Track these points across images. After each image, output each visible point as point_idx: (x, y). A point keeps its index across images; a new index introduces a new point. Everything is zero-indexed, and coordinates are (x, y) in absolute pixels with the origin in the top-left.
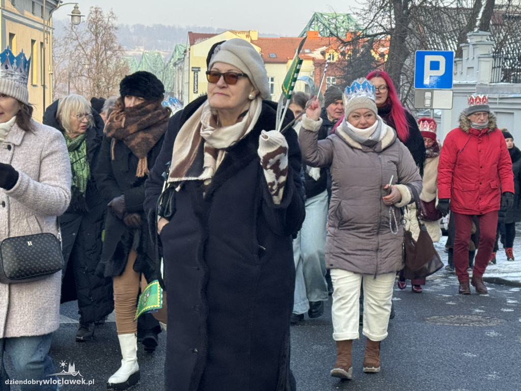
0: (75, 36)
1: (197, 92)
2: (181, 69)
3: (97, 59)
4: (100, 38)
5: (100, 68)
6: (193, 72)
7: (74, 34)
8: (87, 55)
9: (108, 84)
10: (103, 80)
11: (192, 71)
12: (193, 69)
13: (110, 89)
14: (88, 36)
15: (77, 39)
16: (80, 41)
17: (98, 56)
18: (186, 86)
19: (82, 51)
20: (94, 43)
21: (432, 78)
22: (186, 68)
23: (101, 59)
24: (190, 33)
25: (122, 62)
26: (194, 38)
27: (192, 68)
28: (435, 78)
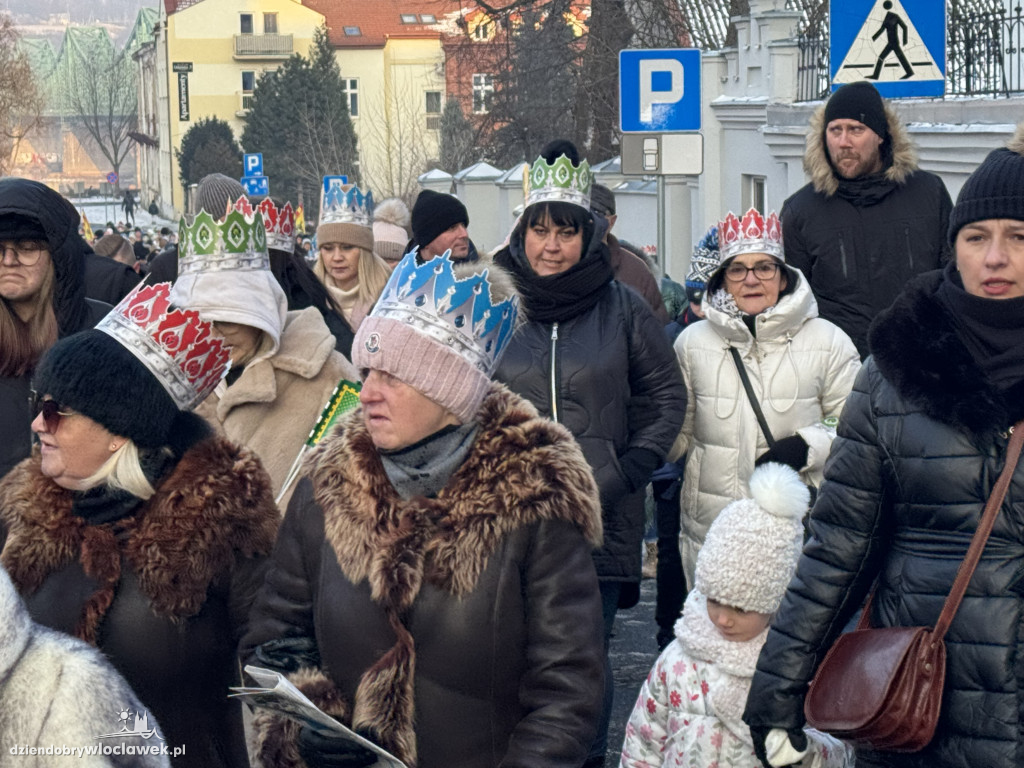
1: (188, 118)
2: (149, 66)
6: (176, 74)
11: (175, 70)
12: (177, 67)
18: (162, 105)
21: (657, 109)
22: (161, 65)
27: (175, 64)
28: (664, 109)
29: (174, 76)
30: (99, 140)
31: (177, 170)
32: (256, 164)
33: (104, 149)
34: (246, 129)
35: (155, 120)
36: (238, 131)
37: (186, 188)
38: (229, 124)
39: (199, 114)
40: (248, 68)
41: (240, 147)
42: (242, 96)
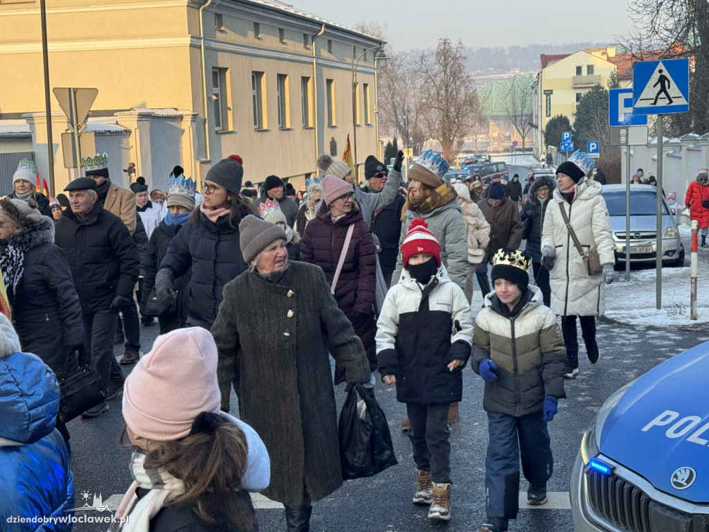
0: (425, 69)
1: (550, 115)
2: (536, 92)
3: (447, 91)
4: (448, 70)
5: (450, 98)
6: (545, 96)
7: (423, 66)
8: (436, 86)
9: (458, 114)
10: (452, 109)
11: (545, 94)
12: (546, 92)
13: (460, 119)
14: (437, 68)
15: (427, 72)
16: (429, 73)
17: (447, 86)
18: (539, 110)
19: (432, 84)
20: (442, 74)
21: (627, 115)
22: (539, 92)
23: (450, 90)
24: (542, 56)
25: (471, 91)
26: (546, 60)
28: (630, 115)
29: (544, 97)
30: (516, 126)
31: (544, 139)
32: (568, 137)
33: (518, 130)
34: (576, 119)
35: (537, 117)
36: (572, 120)
37: (547, 147)
38: (568, 117)
39: (555, 113)
40: (579, 91)
41: (573, 128)
42: (576, 104)
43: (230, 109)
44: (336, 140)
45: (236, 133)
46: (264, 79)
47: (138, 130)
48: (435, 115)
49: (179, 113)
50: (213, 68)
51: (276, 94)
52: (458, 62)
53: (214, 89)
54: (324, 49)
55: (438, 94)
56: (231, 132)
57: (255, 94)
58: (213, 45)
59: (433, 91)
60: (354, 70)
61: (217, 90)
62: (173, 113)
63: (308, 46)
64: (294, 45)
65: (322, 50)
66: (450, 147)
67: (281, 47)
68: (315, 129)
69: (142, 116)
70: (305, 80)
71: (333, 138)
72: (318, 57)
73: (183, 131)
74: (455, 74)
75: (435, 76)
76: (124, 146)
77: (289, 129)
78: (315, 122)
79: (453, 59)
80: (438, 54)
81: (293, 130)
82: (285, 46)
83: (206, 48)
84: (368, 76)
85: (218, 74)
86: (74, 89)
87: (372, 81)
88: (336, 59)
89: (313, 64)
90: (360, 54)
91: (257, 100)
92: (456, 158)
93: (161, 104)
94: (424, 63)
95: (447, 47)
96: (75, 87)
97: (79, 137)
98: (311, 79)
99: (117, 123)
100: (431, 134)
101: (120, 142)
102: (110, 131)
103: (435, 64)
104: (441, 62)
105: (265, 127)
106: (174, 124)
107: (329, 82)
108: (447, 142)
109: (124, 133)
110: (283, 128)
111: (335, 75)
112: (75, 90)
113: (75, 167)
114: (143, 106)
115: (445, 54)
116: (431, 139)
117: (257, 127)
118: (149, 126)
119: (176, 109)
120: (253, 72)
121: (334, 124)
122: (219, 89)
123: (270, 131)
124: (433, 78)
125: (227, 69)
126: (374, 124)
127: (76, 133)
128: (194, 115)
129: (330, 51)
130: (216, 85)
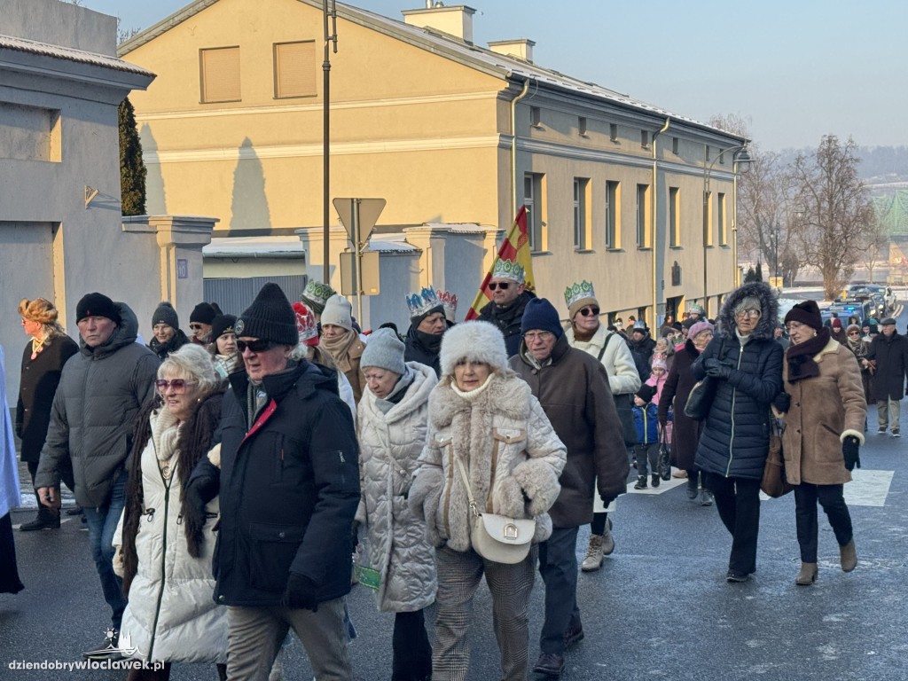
0: (801, 175)
3: (831, 203)
4: (834, 176)
5: (835, 212)
7: (800, 171)
8: (816, 196)
9: (846, 233)
10: (838, 227)
13: (848, 239)
14: (818, 172)
15: (804, 178)
16: (808, 179)
17: (831, 197)
19: (811, 194)
20: (826, 181)
23: (836, 202)
25: (865, 204)
43: (545, 225)
44: (680, 265)
45: (551, 254)
46: (588, 188)
47: (430, 250)
48: (814, 235)
49: (481, 229)
50: (526, 173)
51: (604, 205)
52: (847, 166)
53: (526, 199)
54: (668, 149)
55: (819, 207)
56: (545, 254)
57: (577, 205)
58: (527, 145)
59: (812, 204)
60: (707, 176)
61: (528, 201)
62: (474, 229)
63: (647, 146)
64: (629, 145)
65: (665, 151)
66: (834, 276)
67: (613, 147)
68: (652, 250)
69: (436, 232)
70: (642, 188)
71: (676, 263)
72: (659, 159)
73: (485, 251)
74: (844, 181)
75: (815, 183)
76: (413, 269)
77: (618, 251)
78: (653, 242)
79: (841, 161)
80: (820, 155)
81: (624, 251)
82: (617, 146)
83: (518, 149)
84: (724, 183)
85: (531, 181)
86: (357, 199)
87: (730, 190)
88: (684, 163)
89: (653, 168)
90: (714, 155)
91: (579, 214)
92: (842, 291)
93: (459, 218)
94: (801, 167)
95: (833, 147)
96: (359, 197)
97: (360, 258)
98: (649, 189)
99: (406, 241)
100: (808, 259)
101: (408, 264)
102: (397, 251)
103: (816, 167)
104: (823, 165)
105: (588, 247)
106: (474, 242)
107: (673, 190)
108: (829, 269)
109: (414, 253)
110: (611, 249)
111: (682, 182)
112: (359, 201)
113: (354, 294)
114: (438, 220)
115: (830, 156)
116: (808, 266)
117: (578, 246)
118: (444, 245)
119: (478, 224)
120: (575, 178)
121: (678, 244)
122: (532, 199)
123: (595, 252)
124: (812, 186)
125: (541, 175)
126: (731, 246)
127: (357, 253)
128: (499, 232)
129: (675, 152)
130: (528, 195)
